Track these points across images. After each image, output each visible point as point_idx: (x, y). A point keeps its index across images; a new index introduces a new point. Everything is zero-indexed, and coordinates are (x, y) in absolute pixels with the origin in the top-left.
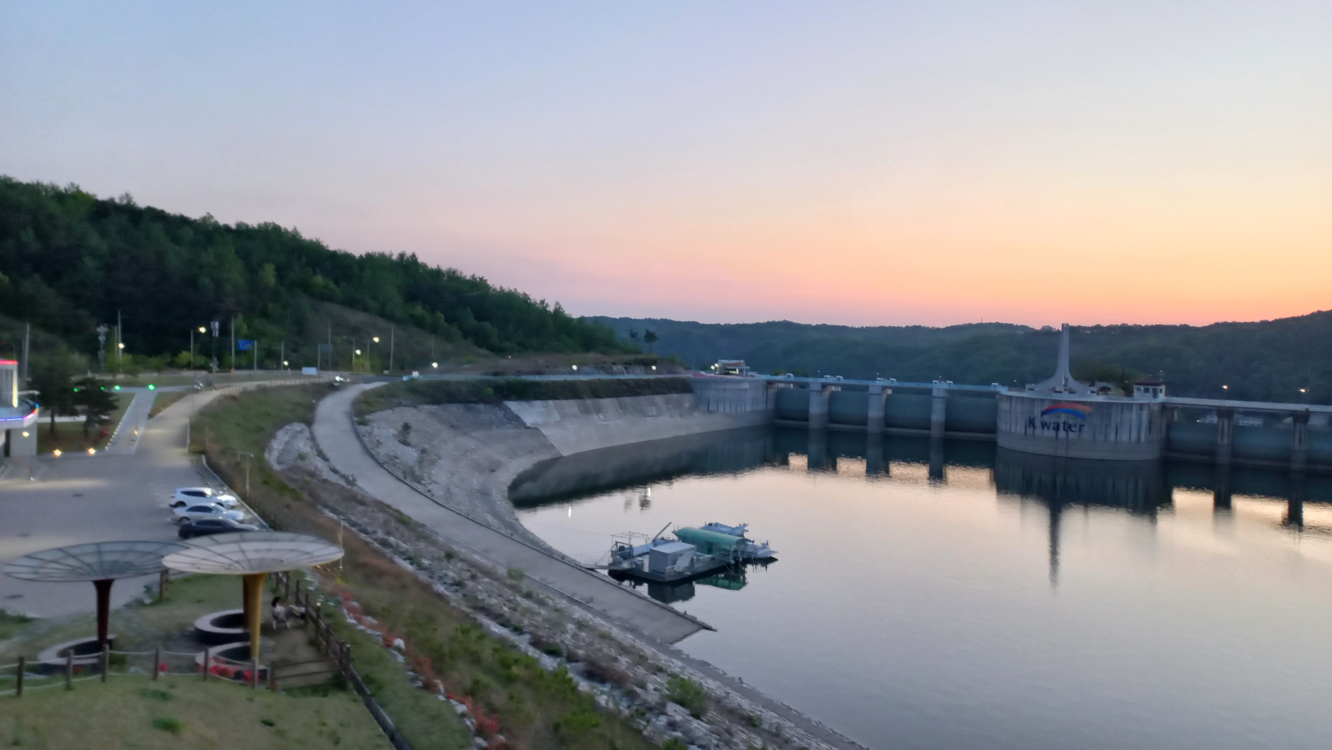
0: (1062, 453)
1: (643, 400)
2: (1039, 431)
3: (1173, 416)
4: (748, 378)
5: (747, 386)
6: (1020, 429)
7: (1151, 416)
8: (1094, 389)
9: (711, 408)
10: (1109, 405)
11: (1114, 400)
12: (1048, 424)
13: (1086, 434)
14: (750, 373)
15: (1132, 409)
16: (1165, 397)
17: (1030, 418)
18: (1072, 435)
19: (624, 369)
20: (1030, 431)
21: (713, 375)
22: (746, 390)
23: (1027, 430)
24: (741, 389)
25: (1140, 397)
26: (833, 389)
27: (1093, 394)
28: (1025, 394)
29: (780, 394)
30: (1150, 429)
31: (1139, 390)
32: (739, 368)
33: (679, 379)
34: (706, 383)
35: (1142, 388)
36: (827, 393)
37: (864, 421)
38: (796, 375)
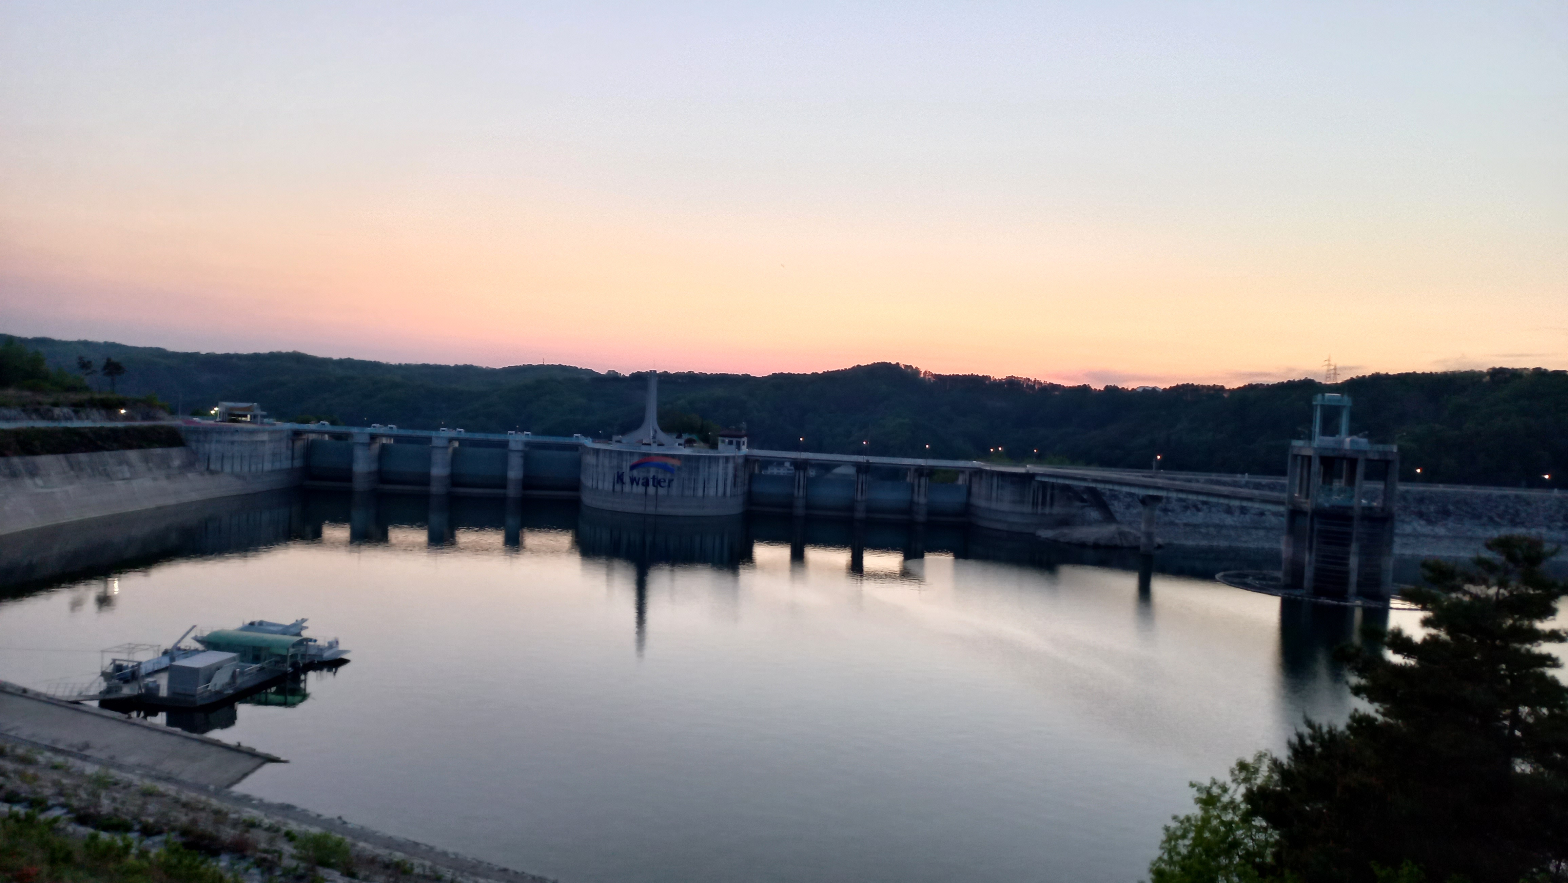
0: (651, 510)
1: (108, 457)
2: (627, 488)
3: (754, 468)
4: (267, 427)
5: (265, 437)
6: (608, 485)
7: (736, 469)
8: (682, 441)
9: (212, 467)
10: (698, 458)
11: (702, 453)
12: (637, 480)
13: (675, 490)
14: (266, 420)
15: (718, 462)
16: (747, 450)
17: (618, 473)
18: (662, 491)
19: (72, 414)
20: (618, 487)
21: (212, 422)
22: (263, 442)
23: (615, 486)
24: (257, 442)
25: (725, 449)
26: (384, 441)
27: (681, 446)
28: (613, 447)
29: (311, 449)
30: (735, 484)
31: (723, 442)
32: (252, 413)
33: (162, 427)
34: (207, 432)
35: (727, 440)
36: (376, 447)
37: (425, 479)
38: (333, 423)
